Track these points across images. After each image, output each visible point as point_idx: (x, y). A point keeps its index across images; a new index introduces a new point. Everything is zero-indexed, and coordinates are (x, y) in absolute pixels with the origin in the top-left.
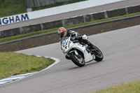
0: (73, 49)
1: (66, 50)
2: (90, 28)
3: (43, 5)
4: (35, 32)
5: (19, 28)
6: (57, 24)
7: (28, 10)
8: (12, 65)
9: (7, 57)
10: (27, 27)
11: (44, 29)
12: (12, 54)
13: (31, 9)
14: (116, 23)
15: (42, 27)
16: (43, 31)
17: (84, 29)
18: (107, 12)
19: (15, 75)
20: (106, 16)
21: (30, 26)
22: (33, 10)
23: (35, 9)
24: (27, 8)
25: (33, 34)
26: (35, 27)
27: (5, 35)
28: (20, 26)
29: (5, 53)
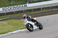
0: (28, 24)
1: (25, 24)
2: (53, 12)
3: (33, 1)
4: (29, 12)
5: (23, 10)
6: (39, 9)
7: (27, 3)
8: (20, 25)
9: (18, 22)
10: (26, 10)
11: (33, 11)
12: (20, 21)
13: (28, 3)
15: (32, 10)
16: (33, 12)
17: (50, 12)
19: (21, 29)
21: (28, 10)
22: (29, 3)
23: (30, 3)
24: (27, 2)
25: (28, 13)
26: (29, 10)
27: (17, 13)
28: (23, 9)
29: (17, 20)
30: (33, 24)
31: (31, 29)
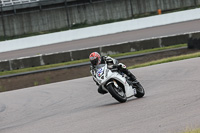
0: (111, 80)
14: (56, 72)
18: (44, 57)
20: (42, 63)
30: (122, 79)
31: (122, 94)
